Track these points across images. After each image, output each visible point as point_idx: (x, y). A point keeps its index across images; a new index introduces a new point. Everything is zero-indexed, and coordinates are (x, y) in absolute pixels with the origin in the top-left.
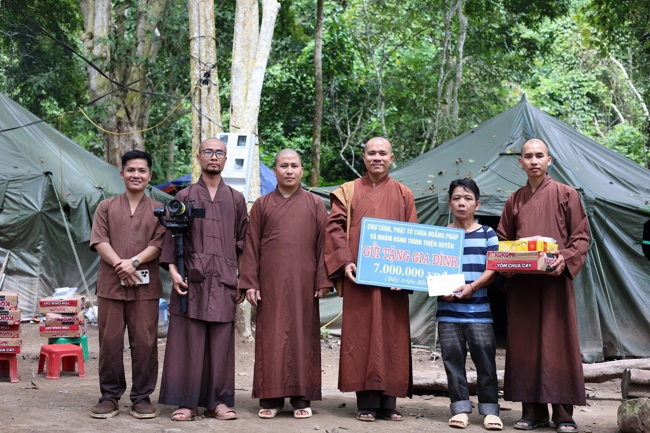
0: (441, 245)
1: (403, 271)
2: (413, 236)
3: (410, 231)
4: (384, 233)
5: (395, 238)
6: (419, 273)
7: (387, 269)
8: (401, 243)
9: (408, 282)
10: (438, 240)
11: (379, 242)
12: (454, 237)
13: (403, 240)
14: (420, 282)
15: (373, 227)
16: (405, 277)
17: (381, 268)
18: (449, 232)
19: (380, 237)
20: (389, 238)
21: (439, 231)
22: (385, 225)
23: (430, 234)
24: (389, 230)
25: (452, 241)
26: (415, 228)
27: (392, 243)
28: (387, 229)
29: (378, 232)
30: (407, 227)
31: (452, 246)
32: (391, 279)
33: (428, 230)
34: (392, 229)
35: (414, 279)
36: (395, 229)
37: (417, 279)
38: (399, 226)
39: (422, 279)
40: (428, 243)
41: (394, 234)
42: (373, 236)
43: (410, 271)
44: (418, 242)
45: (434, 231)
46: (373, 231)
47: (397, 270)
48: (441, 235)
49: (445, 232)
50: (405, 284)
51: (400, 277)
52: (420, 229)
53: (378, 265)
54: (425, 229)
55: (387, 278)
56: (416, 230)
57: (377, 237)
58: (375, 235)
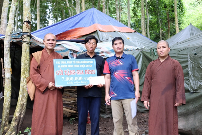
0: (87, 66)
1: (74, 79)
2: (75, 64)
3: (74, 62)
4: (63, 64)
5: (68, 66)
6: (81, 78)
7: (68, 79)
8: (71, 67)
9: (77, 83)
10: (84, 64)
12: (92, 62)
13: (72, 66)
14: (82, 82)
15: (59, 63)
16: (75, 81)
17: (65, 79)
18: (89, 61)
19: (62, 66)
20: (66, 66)
21: (85, 61)
22: (63, 61)
23: (82, 62)
24: (66, 63)
25: (91, 64)
26: (75, 61)
27: (67, 68)
29: (61, 64)
31: (92, 66)
32: (69, 83)
33: (81, 61)
34: (66, 62)
35: (79, 81)
36: (68, 62)
37: (80, 81)
39: (82, 81)
40: (82, 66)
42: (59, 66)
43: (77, 78)
44: (78, 66)
45: (83, 61)
46: (59, 64)
47: (71, 79)
48: (86, 62)
49: (88, 61)
50: (76, 84)
51: (73, 81)
52: (78, 61)
53: (63, 78)
54: (79, 61)
55: (68, 83)
56: (76, 62)
57: (61, 66)
58: (60, 66)
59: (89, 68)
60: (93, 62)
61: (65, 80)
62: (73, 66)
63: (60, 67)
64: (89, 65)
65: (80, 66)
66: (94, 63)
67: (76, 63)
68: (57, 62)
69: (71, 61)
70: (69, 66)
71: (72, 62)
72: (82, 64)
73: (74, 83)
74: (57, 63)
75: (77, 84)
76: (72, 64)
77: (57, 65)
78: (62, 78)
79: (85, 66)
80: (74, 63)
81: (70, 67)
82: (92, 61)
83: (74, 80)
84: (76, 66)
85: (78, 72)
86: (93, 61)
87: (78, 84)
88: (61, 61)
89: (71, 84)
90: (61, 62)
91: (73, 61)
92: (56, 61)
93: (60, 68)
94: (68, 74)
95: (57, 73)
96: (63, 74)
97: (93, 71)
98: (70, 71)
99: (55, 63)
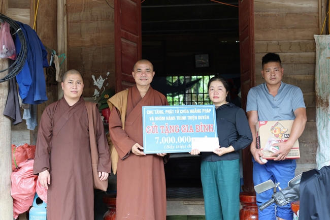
59: (203, 121)
60: (210, 110)
61: (161, 143)
62: (176, 118)
63: (153, 119)
64: (203, 117)
65: (187, 117)
66: (212, 111)
67: (181, 113)
68: (148, 111)
69: (172, 109)
70: (168, 118)
71: (174, 111)
72: (191, 114)
73: (175, 147)
74: (148, 113)
75: (180, 149)
76: (175, 115)
78: (156, 138)
79: (196, 118)
80: (178, 113)
81: (170, 119)
82: (209, 108)
83: (177, 142)
84: (180, 118)
85: (183, 129)
86: (211, 108)
87: (183, 149)
88: (156, 109)
89: (171, 149)
90: (154, 112)
91: (176, 109)
92: (146, 110)
93: (153, 121)
94: (167, 131)
95: (148, 130)
96: (157, 132)
97: (211, 126)
98: (171, 126)
99: (146, 112)
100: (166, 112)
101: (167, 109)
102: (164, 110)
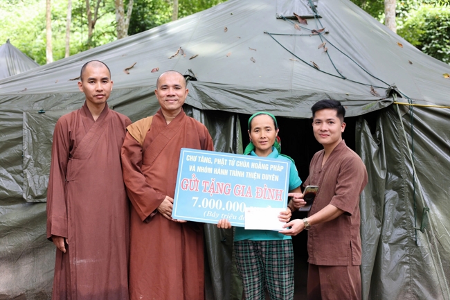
0: (265, 177)
1: (224, 205)
2: (235, 168)
3: (232, 163)
4: (204, 165)
5: (215, 171)
6: (241, 207)
7: (206, 203)
8: (222, 175)
9: (229, 217)
10: (262, 172)
11: (199, 174)
12: (279, 168)
13: (224, 172)
14: (242, 217)
15: (193, 159)
16: (226, 212)
17: (199, 202)
19: (200, 169)
20: (210, 170)
21: (263, 162)
22: (205, 156)
23: (253, 165)
24: (210, 162)
25: (277, 173)
26: (237, 159)
27: (213, 175)
28: (207, 160)
29: (197, 164)
30: (228, 158)
31: (277, 178)
32: (210, 214)
33: (251, 161)
34: (213, 161)
35: (235, 213)
36: (216, 160)
38: (221, 158)
40: (251, 175)
41: (215, 166)
42: (192, 168)
43: (231, 206)
44: (240, 174)
45: (258, 162)
46: (192, 163)
47: (217, 204)
48: (265, 167)
49: (269, 163)
51: (220, 212)
52: (243, 160)
53: (197, 198)
54: (247, 160)
55: (207, 213)
56: (238, 162)
57: (196, 169)
58: (194, 167)
60: (282, 168)
61: (200, 206)
62: (229, 172)
63: (194, 170)
64: (270, 176)
65: (245, 174)
66: (284, 170)
67: (237, 165)
68: (188, 156)
69: (225, 158)
70: (217, 171)
71: (228, 162)
72: (252, 170)
73: (220, 216)
74: (187, 160)
76: (227, 167)
77: (188, 163)
78: (194, 198)
79: (259, 176)
80: (233, 165)
81: (219, 173)
82: (281, 164)
83: (223, 209)
84: (234, 173)
85: (237, 191)
86: (285, 165)
87: (232, 220)
88: (201, 155)
90: (198, 158)
91: (232, 159)
92: (186, 154)
93: (193, 172)
94: (212, 191)
95: (184, 185)
96: (197, 190)
97: (279, 193)
98: (219, 184)
99: (185, 157)
100: (215, 161)
101: (218, 157)
102: (213, 158)
